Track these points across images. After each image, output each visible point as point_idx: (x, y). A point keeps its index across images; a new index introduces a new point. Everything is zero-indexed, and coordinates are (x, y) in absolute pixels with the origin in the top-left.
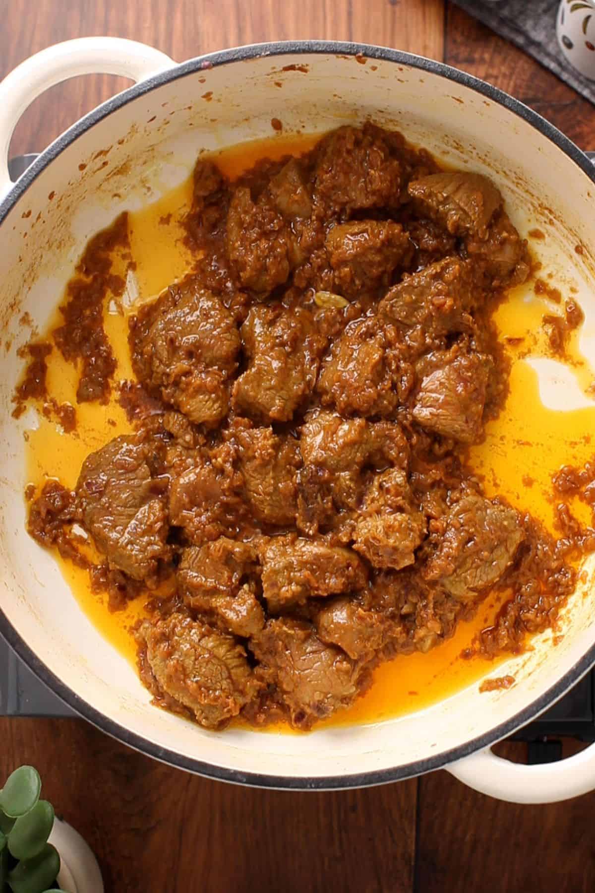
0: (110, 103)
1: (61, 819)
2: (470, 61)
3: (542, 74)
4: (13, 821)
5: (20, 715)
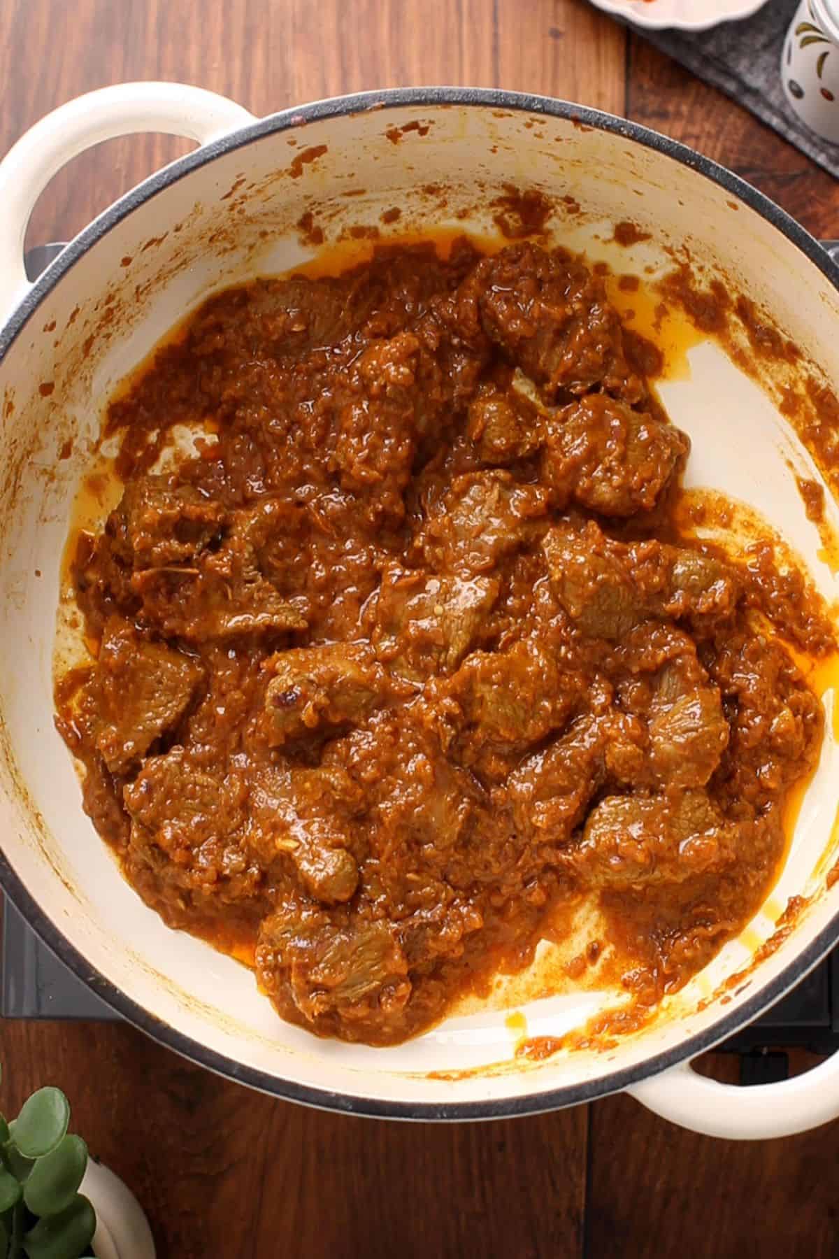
0: (164, 173)
1: (97, 1160)
2: (662, 115)
3: (763, 132)
4: (31, 1163)
5: (41, 1017)
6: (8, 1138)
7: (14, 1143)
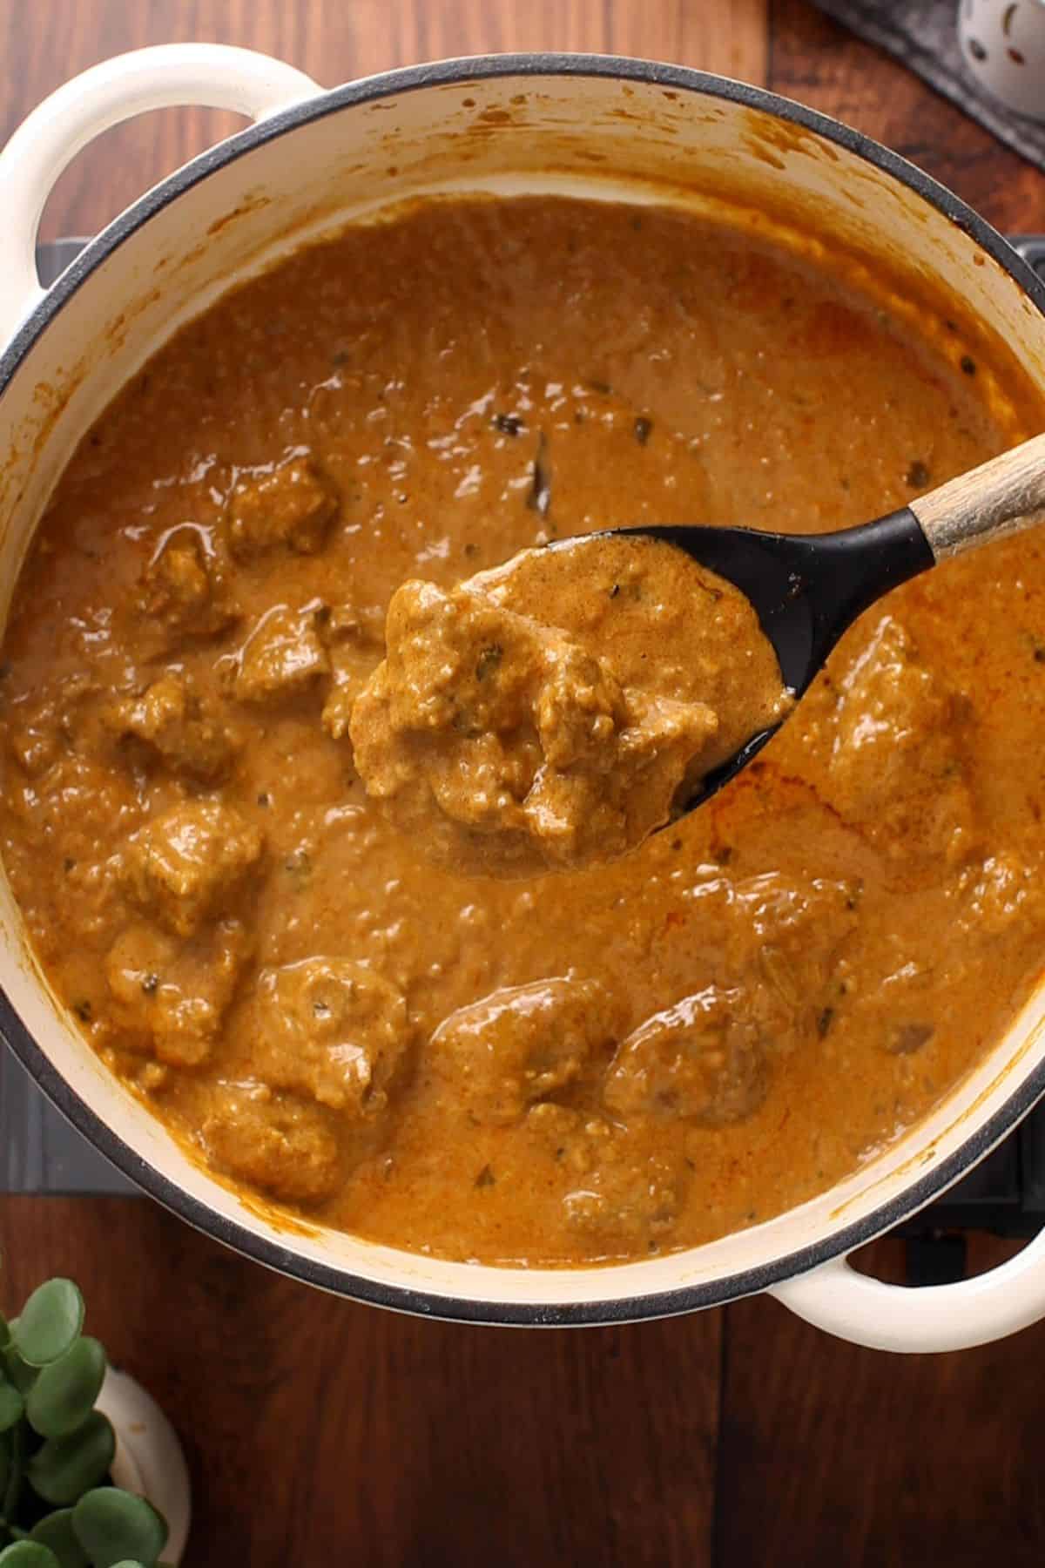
0: (209, 156)
1: (118, 1367)
2: (812, 82)
3: (935, 103)
4: (35, 1372)
5: (50, 1193)
6: (8, 1342)
7: (16, 1347)
